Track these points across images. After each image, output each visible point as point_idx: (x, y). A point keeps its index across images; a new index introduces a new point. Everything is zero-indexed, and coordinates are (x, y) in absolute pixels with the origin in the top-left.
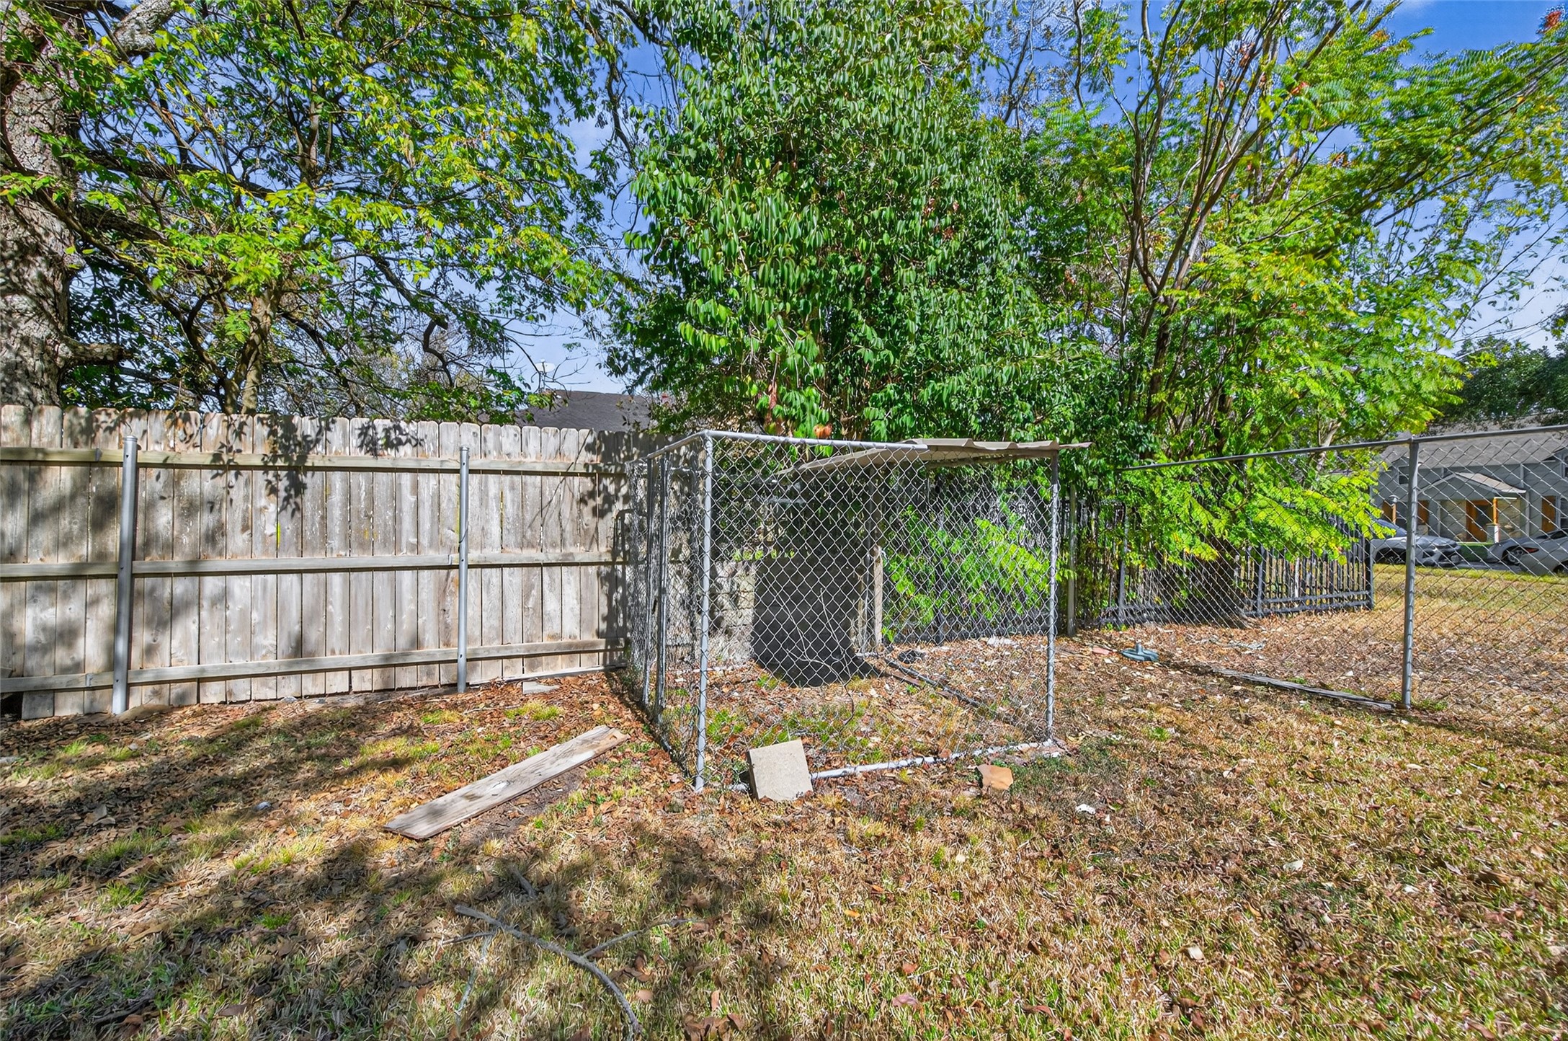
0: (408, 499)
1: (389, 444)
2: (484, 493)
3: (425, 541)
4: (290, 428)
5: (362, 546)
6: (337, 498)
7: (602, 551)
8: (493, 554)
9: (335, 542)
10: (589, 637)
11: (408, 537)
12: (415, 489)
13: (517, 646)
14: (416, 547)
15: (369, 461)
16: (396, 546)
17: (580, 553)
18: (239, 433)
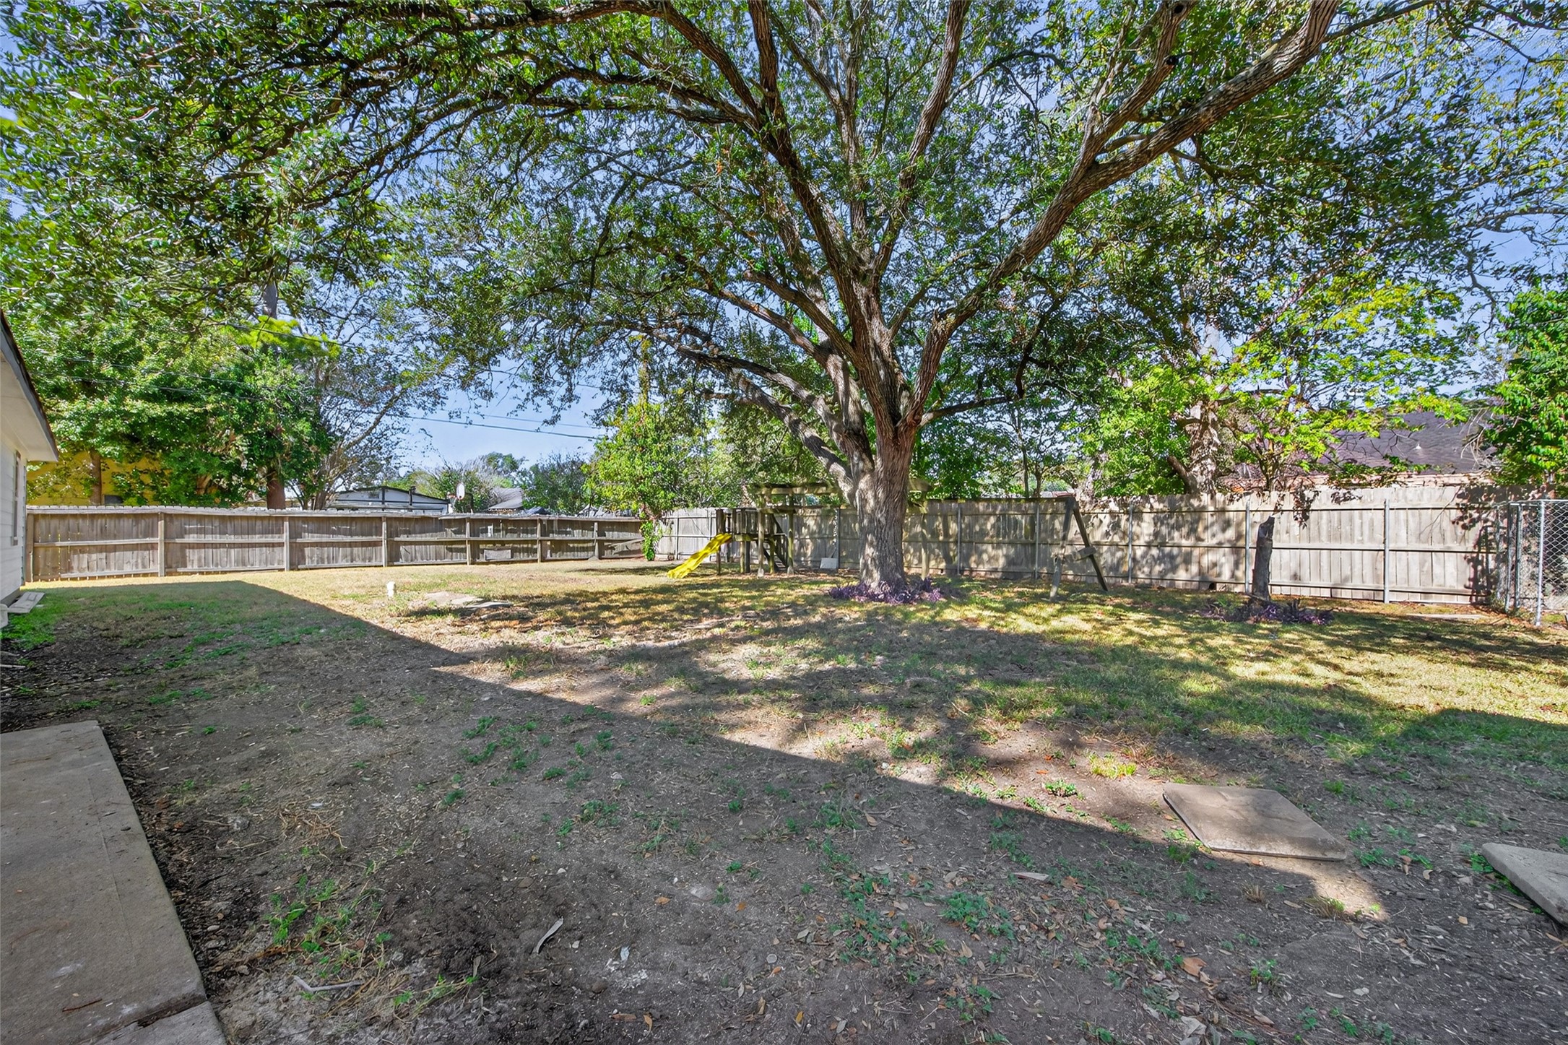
0: (1357, 521)
1: (1345, 500)
2: (1397, 520)
3: (1366, 538)
4: (1303, 496)
5: (1336, 540)
6: (1324, 521)
7: (1470, 546)
8: (1403, 545)
9: (1324, 537)
10: (1461, 588)
11: (1357, 536)
12: (1361, 517)
13: (1417, 588)
14: (1362, 541)
15: (1337, 506)
16: (1352, 540)
17: (1456, 547)
18: (1283, 498)
